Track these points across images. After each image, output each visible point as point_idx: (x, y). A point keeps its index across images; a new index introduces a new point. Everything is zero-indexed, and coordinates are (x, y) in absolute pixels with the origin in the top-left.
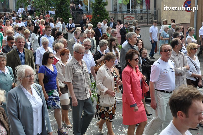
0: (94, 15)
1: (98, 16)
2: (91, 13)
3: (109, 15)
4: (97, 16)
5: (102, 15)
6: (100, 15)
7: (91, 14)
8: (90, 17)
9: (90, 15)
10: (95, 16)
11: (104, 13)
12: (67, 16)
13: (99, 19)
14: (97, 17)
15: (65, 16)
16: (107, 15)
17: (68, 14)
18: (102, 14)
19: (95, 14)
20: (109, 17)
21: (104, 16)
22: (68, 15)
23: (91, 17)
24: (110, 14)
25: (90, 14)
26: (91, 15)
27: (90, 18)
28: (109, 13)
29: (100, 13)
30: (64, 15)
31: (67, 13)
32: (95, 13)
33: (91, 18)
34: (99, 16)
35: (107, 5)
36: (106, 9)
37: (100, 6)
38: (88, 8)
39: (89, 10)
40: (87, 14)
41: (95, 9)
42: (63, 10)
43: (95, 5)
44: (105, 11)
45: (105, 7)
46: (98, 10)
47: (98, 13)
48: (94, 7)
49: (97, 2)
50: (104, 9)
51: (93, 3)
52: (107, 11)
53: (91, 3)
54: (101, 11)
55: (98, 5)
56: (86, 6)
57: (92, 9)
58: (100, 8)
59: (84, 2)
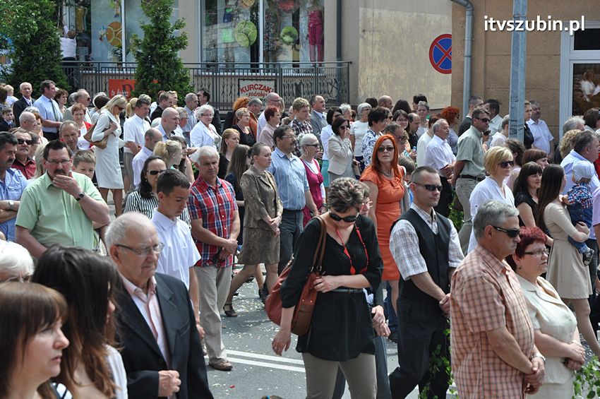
0: (141, 77)
1: (155, 81)
2: (133, 72)
3: (191, 80)
4: (151, 81)
6: (163, 78)
7: (131, 75)
8: (129, 85)
9: (129, 77)
10: (144, 82)
11: (175, 73)
14: (153, 86)
16: (186, 79)
18: (168, 75)
19: (147, 77)
20: (191, 84)
21: (174, 83)
23: (133, 86)
24: (194, 76)
25: (127, 75)
26: (133, 78)
27: (127, 87)
28: (190, 74)
29: (160, 74)
31: (53, 71)
32: (145, 73)
33: (131, 89)
34: (159, 83)
35: (184, 48)
36: (182, 61)
37: (161, 49)
38: (121, 54)
39: (124, 61)
40: (119, 75)
41: (146, 59)
42: (37, 60)
43: (145, 46)
44: (177, 65)
45: (180, 54)
46: (155, 63)
47: (157, 72)
48: (141, 51)
49: (151, 37)
50: (175, 60)
51: (139, 38)
52: (185, 66)
53: (131, 41)
54: (164, 65)
55: (155, 48)
56: (116, 48)
57: (134, 60)
58: (161, 56)
59: (109, 37)
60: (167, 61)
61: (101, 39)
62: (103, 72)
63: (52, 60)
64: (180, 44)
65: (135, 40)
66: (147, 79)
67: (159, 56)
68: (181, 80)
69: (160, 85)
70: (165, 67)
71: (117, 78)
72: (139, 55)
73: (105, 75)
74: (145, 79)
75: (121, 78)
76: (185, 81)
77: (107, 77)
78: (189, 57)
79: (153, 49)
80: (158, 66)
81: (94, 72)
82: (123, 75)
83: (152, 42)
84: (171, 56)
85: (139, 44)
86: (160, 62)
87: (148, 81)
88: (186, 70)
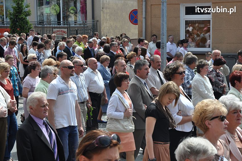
0: (12, 28)
1: (18, 29)
2: (9, 26)
4: (16, 29)
5: (23, 29)
6: (21, 28)
11: (26, 26)
14: (17, 31)
18: (23, 27)
19: (15, 27)
21: (26, 30)
24: (34, 27)
25: (6, 27)
26: (9, 28)
29: (20, 26)
34: (20, 30)
35: (30, 16)
36: (29, 21)
37: (20, 16)
38: (4, 18)
39: (5, 21)
40: (3, 27)
41: (14, 20)
43: (14, 15)
44: (27, 23)
45: (28, 18)
46: (18, 22)
49: (16, 11)
50: (26, 21)
51: (11, 12)
52: (30, 23)
53: (8, 13)
55: (18, 15)
56: (1, 16)
57: (9, 21)
58: (21, 19)
60: (23, 21)
64: (28, 14)
67: (19, 19)
68: (29, 29)
69: (20, 31)
70: (22, 23)
72: (11, 18)
78: (31, 19)
79: (17, 16)
80: (19, 23)
83: (16, 13)
84: (24, 19)
85: (11, 14)
86: (20, 21)
87: (15, 29)
88: (31, 24)
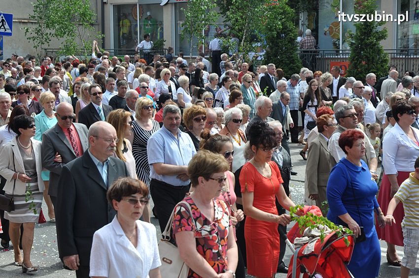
0: (353, 60)
1: (364, 63)
2: (347, 57)
3: (390, 61)
4: (360, 62)
5: (373, 62)
6: (369, 60)
7: (346, 58)
8: (345, 66)
9: (344, 60)
10: (355, 63)
11: (378, 57)
12: (291, 64)
13: (366, 69)
14: (362, 66)
15: (286, 63)
16: (386, 61)
17: (293, 60)
18: (373, 58)
19: (357, 60)
20: (389, 65)
21: (377, 63)
22: (293, 62)
23: (347, 66)
24: (392, 58)
25: (343, 58)
26: (347, 61)
27: (343, 67)
28: (389, 57)
29: (367, 57)
30: (284, 62)
31: (292, 57)
32: (357, 57)
33: (346, 68)
34: (366, 64)
35: (385, 39)
36: (383, 48)
37: (368, 39)
38: (339, 45)
39: (341, 49)
40: (338, 58)
41: (357, 47)
42: (282, 49)
43: (357, 38)
44: (379, 51)
45: (382, 44)
46: (363, 50)
47: (365, 56)
48: (354, 42)
49: (361, 32)
50: (378, 47)
51: (352, 33)
52: (385, 52)
53: (347, 35)
54: (370, 51)
55: (364, 39)
56: (335, 40)
57: (349, 48)
58: (369, 45)
59: (331, 33)
60: (372, 48)
61: (325, 34)
62: (327, 57)
63: (292, 49)
64: (382, 37)
65: (350, 34)
66: (358, 61)
67: (367, 45)
68: (382, 62)
69: (367, 65)
70: (371, 52)
71: (336, 61)
72: (352, 44)
73: (328, 59)
74: (356, 61)
75: (339, 61)
76: (385, 62)
77: (329, 60)
78: (388, 45)
79: (362, 40)
80: (365, 52)
81: (320, 57)
82: (340, 58)
83: (362, 35)
84: (375, 45)
85: (353, 37)
86: (367, 49)
87: (358, 62)
88: (386, 54)
